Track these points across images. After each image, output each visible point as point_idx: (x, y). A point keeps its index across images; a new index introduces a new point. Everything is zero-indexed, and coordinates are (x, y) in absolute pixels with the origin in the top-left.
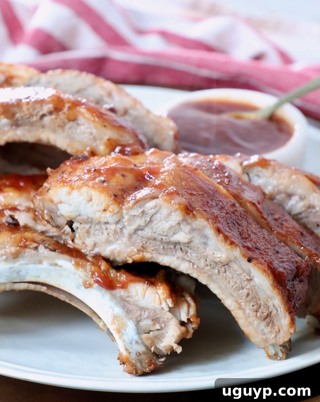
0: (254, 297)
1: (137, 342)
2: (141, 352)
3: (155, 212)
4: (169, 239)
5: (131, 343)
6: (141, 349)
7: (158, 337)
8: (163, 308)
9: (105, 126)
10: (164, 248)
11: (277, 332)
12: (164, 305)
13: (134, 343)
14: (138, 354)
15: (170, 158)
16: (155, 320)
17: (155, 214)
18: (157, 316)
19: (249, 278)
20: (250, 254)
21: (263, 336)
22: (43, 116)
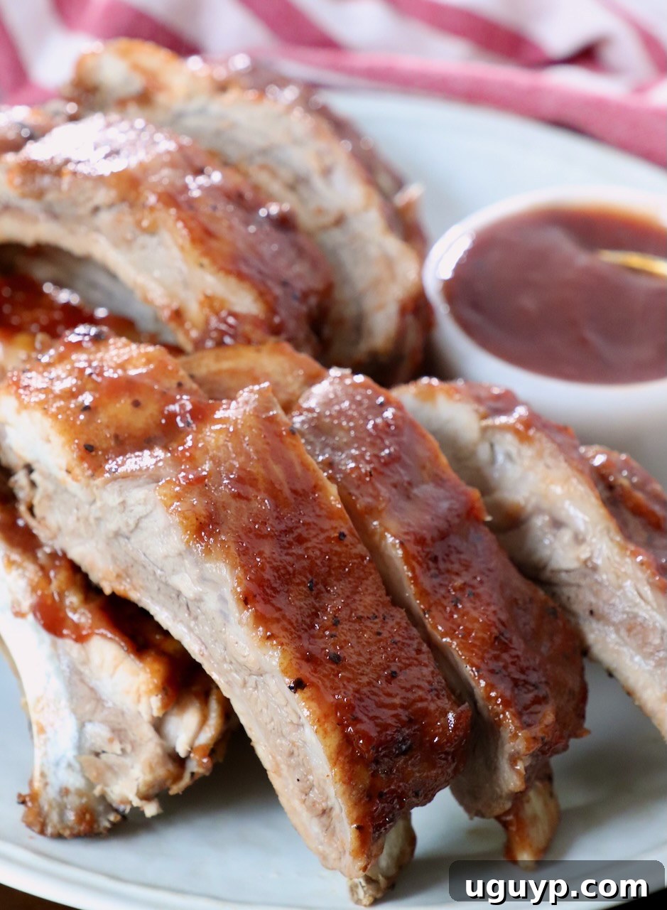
0: (301, 764)
1: (70, 766)
2: (72, 789)
3: (145, 513)
4: (166, 578)
5: (57, 764)
6: (74, 781)
7: (116, 769)
8: (139, 713)
9: (202, 266)
10: (159, 589)
11: (340, 853)
12: (143, 708)
13: (64, 765)
14: (65, 792)
15: (256, 388)
16: (119, 733)
17: (146, 516)
18: (123, 726)
19: (295, 720)
20: (306, 671)
21: (320, 847)
22: (96, 210)
